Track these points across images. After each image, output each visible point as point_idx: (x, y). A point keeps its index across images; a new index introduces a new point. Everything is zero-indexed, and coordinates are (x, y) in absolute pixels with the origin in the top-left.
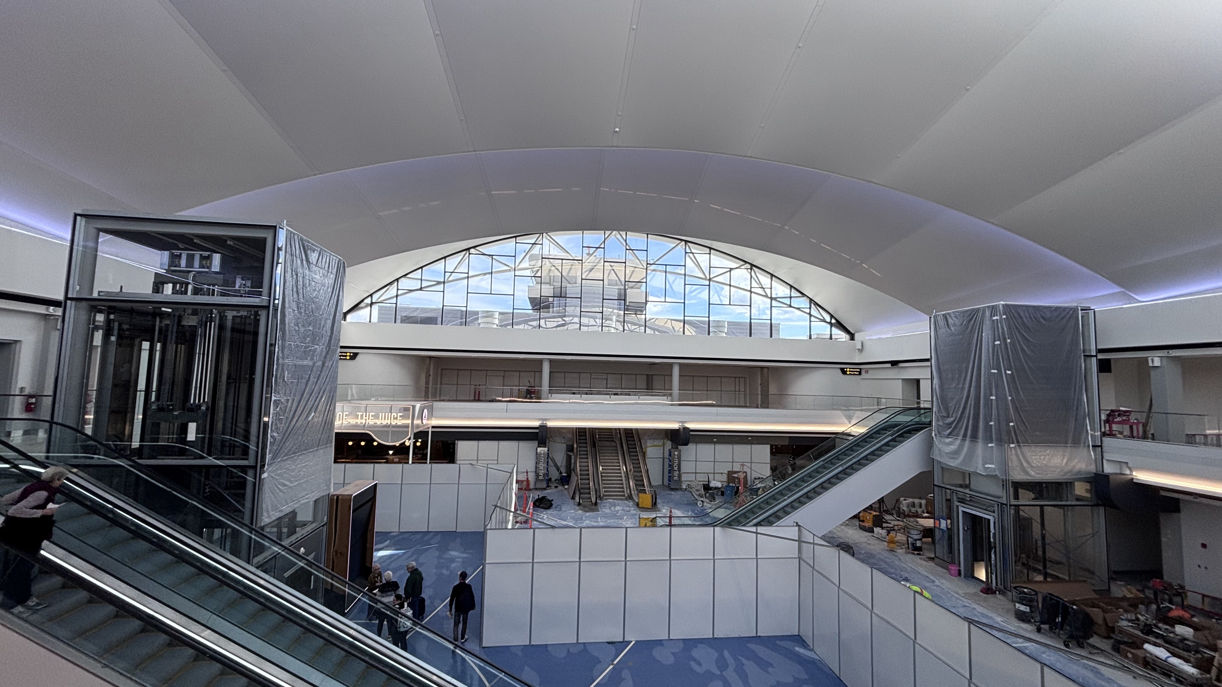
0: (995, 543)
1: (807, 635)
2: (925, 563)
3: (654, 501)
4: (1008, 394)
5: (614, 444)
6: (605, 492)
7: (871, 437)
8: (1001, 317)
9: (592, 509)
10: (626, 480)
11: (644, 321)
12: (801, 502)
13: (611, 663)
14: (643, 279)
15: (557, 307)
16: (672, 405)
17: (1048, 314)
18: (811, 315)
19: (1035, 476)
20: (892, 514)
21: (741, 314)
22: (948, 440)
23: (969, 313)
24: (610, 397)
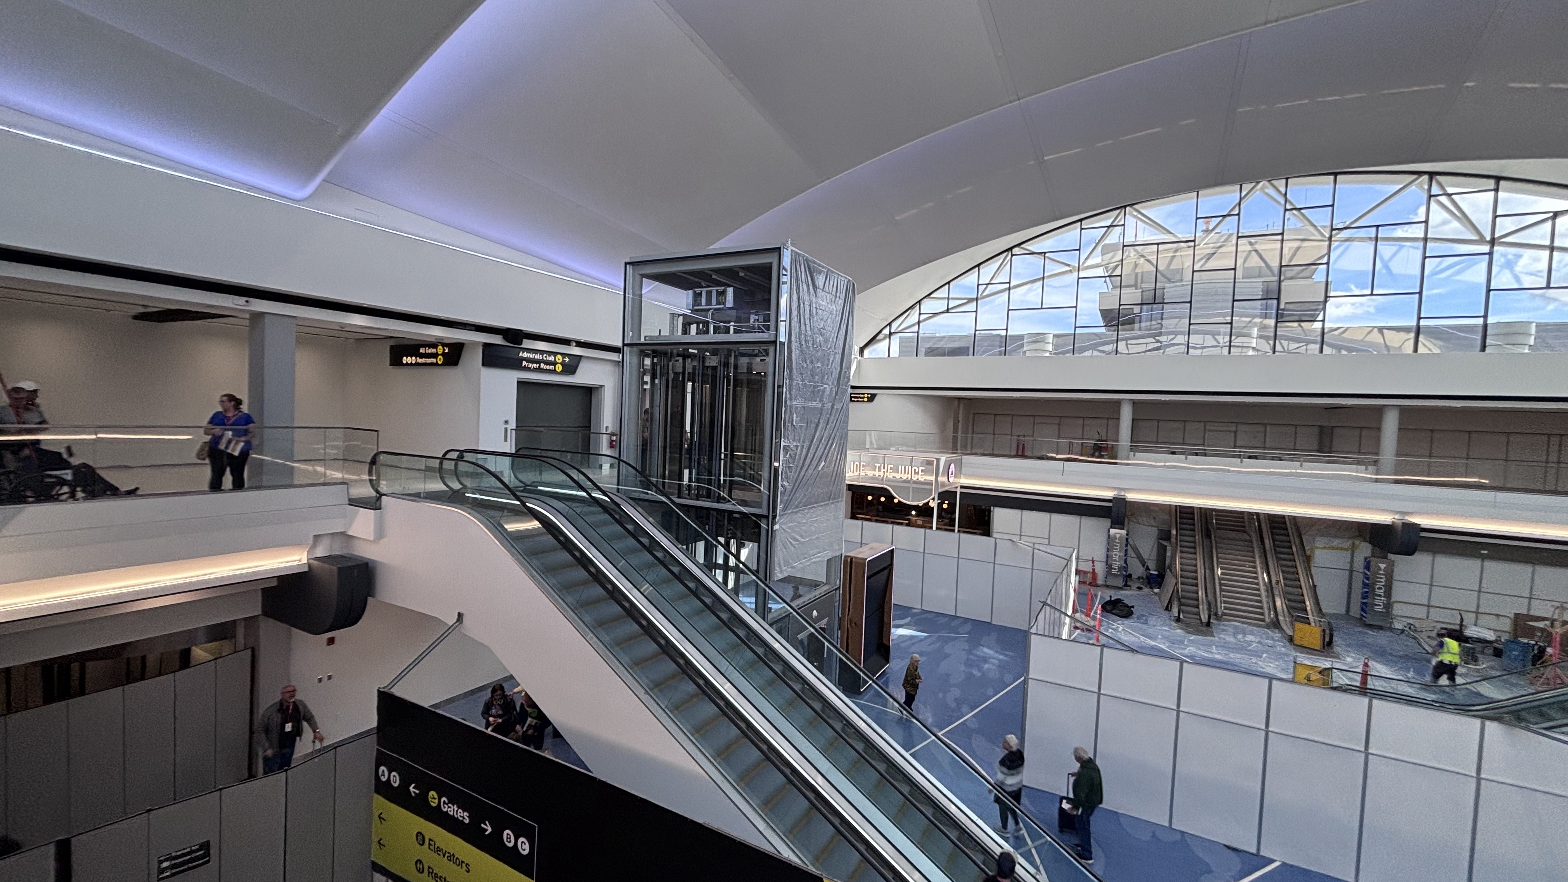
3: (1327, 639)
5: (1246, 536)
6: (1225, 608)
9: (1202, 631)
10: (1267, 597)
11: (1318, 333)
14: (1321, 258)
15: (1146, 321)
16: (1377, 480)
24: (1241, 462)
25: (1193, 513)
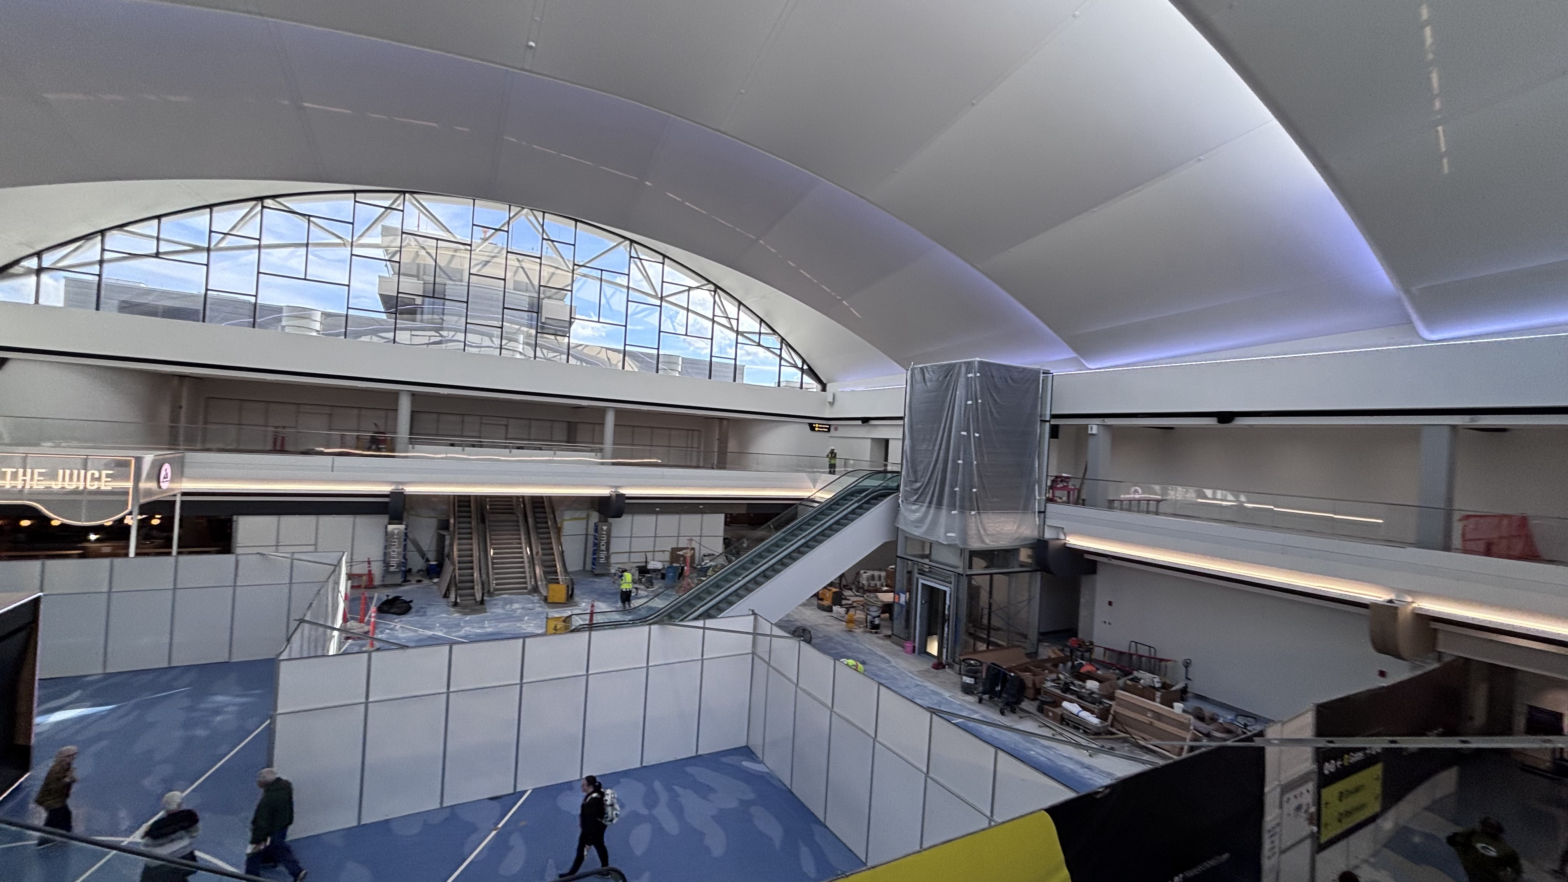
0: (949, 616)
1: (756, 743)
2: (880, 642)
3: (570, 593)
4: (974, 457)
5: (515, 518)
6: (497, 584)
7: (837, 503)
8: (975, 374)
9: (476, 610)
10: (529, 567)
11: (566, 347)
12: (757, 583)
13: (492, 827)
14: (567, 286)
15: (428, 314)
16: (602, 464)
17: (1016, 375)
18: (781, 358)
19: (990, 543)
20: (851, 589)
21: (700, 350)
22: (914, 507)
23: (945, 368)
24: (510, 452)
25: (469, 501)
